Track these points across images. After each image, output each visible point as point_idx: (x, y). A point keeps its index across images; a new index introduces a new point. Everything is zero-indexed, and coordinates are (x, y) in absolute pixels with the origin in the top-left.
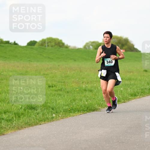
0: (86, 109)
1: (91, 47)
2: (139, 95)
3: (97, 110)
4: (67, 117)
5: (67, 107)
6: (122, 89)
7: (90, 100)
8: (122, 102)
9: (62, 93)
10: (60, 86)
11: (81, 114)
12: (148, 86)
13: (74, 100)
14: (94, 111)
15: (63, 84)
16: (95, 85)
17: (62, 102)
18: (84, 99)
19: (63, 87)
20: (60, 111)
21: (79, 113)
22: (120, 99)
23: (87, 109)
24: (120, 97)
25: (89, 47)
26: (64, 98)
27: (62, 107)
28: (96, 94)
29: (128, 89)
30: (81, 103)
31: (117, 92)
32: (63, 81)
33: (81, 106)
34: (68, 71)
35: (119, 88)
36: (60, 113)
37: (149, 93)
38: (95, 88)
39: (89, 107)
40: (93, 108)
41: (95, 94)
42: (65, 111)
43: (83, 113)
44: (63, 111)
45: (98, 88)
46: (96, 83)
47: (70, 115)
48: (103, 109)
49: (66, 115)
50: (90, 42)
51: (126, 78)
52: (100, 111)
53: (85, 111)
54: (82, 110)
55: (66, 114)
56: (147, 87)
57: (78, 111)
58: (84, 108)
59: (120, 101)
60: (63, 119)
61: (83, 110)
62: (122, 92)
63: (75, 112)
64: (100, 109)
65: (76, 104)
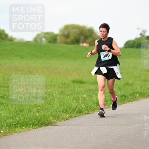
0: (37, 122)
1: (44, 39)
2: (108, 104)
3: (52, 125)
4: (11, 133)
5: (11, 121)
6: (85, 96)
7: (42, 111)
8: (86, 113)
9: (5, 101)
10: (3, 92)
11: (30, 130)
12: (120, 92)
13: (21, 111)
14: (47, 125)
15: (6, 89)
16: (49, 90)
17: (5, 113)
18: (34, 110)
19: (6, 93)
20: (2, 126)
21: (28, 128)
22: (83, 109)
23: (39, 122)
24: (82, 106)
25: (41, 39)
26: (7, 108)
27: (5, 121)
28: (50, 102)
29: (93, 97)
30: (30, 115)
31: (79, 99)
32: (6, 85)
33: (30, 119)
34: (12, 72)
35: (81, 95)
36: (1, 128)
37: (120, 102)
38: (49, 95)
39: (42, 120)
40: (46, 121)
41: (48, 102)
42: (9, 125)
43: (33, 128)
44: (6, 126)
45: (53, 95)
46: (51, 88)
47: (15, 131)
48: (60, 122)
49: (10, 131)
50: (43, 33)
51: (90, 82)
52: (56, 125)
53: (35, 125)
54: (31, 124)
55: (11, 129)
56: (118, 94)
57: (27, 125)
58: (35, 122)
59: (82, 112)
60: (6, 135)
61: (34, 125)
62: (85, 100)
63: (23, 127)
64: (55, 123)
65: (23, 116)
